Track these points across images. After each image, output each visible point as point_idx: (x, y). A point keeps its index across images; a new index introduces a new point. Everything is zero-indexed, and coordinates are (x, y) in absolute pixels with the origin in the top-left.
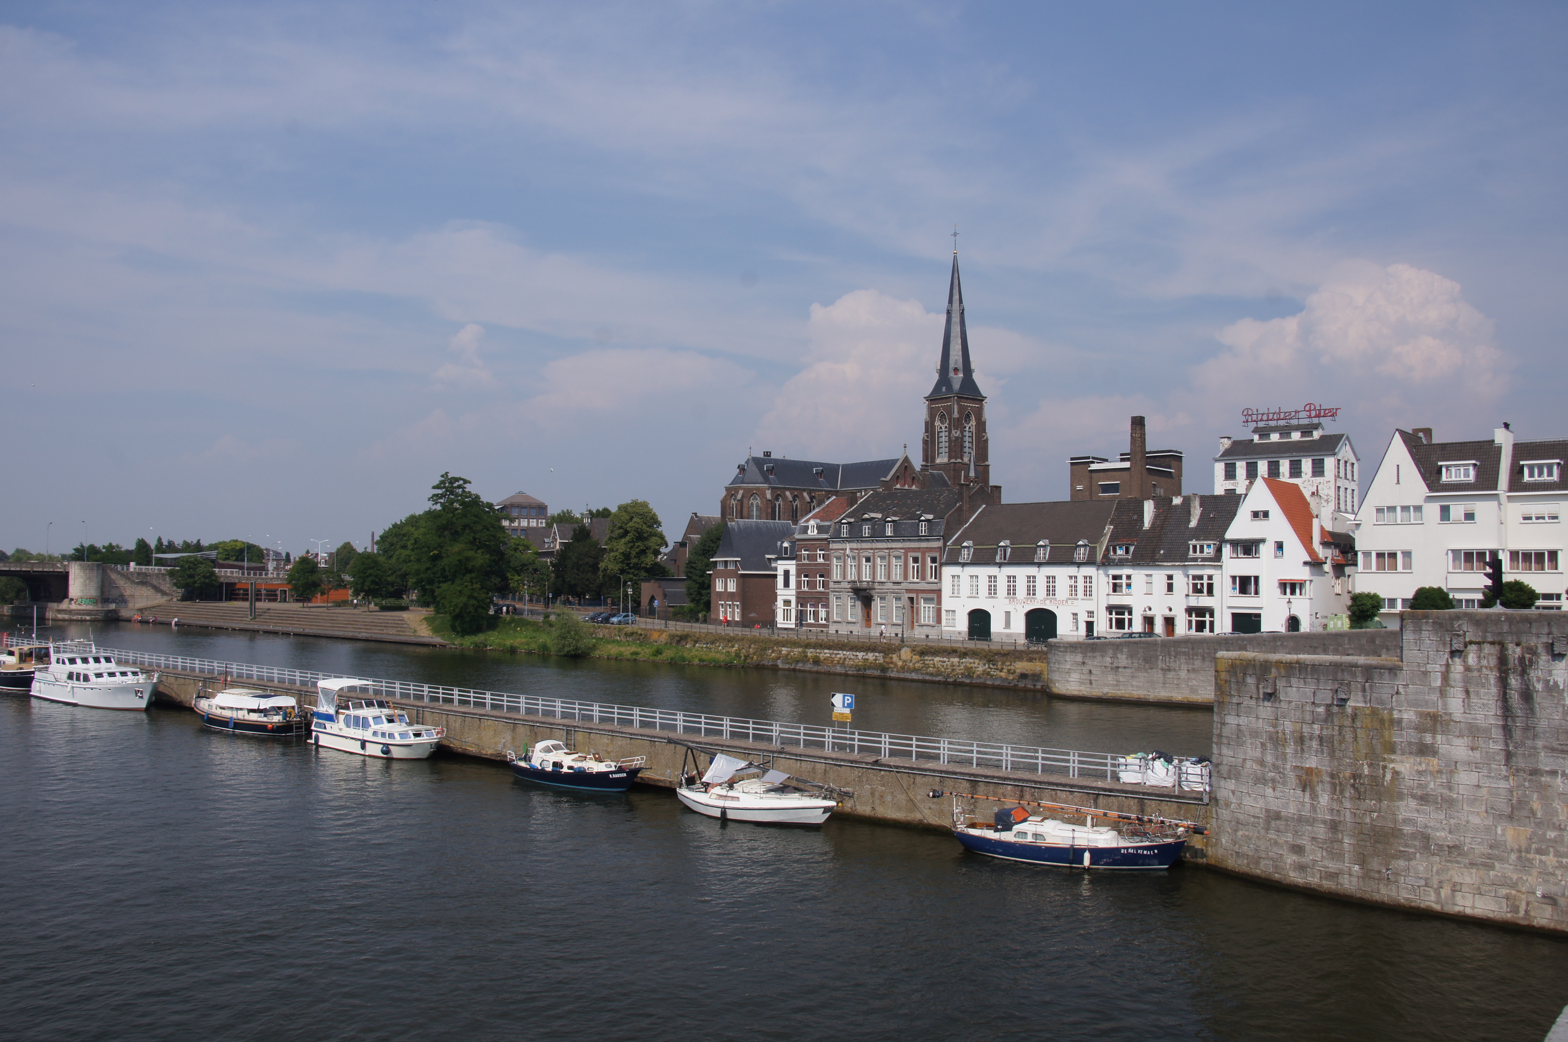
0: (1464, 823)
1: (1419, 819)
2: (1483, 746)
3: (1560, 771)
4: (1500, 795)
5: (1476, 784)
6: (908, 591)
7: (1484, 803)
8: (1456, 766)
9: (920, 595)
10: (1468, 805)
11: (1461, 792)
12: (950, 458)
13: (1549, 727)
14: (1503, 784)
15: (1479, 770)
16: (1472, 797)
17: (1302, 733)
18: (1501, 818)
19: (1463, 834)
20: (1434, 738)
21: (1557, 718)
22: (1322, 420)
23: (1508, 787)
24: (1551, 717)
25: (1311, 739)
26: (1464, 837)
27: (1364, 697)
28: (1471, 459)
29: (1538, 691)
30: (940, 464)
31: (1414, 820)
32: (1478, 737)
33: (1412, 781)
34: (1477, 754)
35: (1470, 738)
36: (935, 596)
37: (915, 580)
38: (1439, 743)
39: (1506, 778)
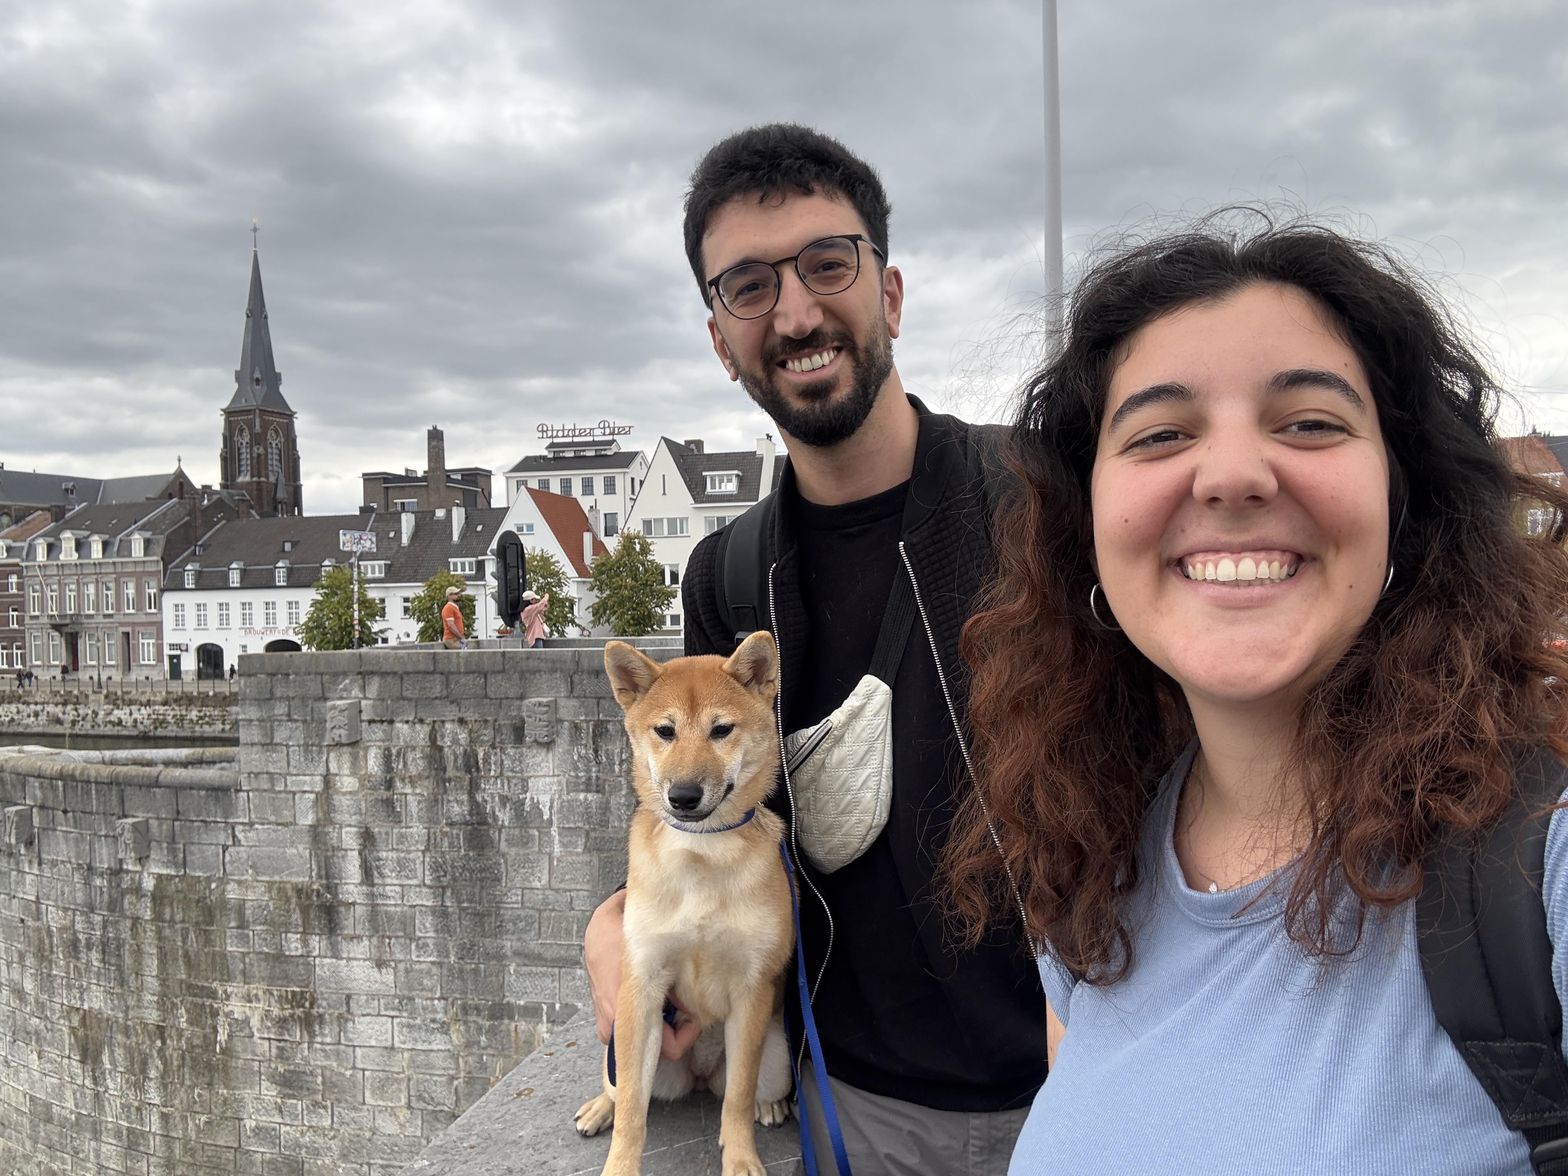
0: (368, 1134)
1: (284, 1129)
2: (400, 956)
3: (545, 1007)
4: (433, 1068)
5: (389, 1044)
6: (122, 624)
7: (404, 1086)
8: (348, 1004)
9: (137, 629)
10: (373, 1093)
11: (360, 1065)
12: (252, 476)
13: (523, 907)
14: (438, 1043)
15: (393, 1013)
16: (381, 1074)
17: (75, 933)
18: (436, 1119)
19: (367, 1160)
20: (305, 943)
21: (538, 885)
22: (615, 437)
23: (449, 1047)
24: (527, 885)
25: (89, 947)
26: (369, 1164)
27: (173, 851)
28: (734, 469)
29: (503, 826)
30: (242, 483)
31: (274, 1129)
32: (390, 938)
33: (266, 1043)
34: (388, 976)
35: (375, 940)
36: (154, 630)
37: (132, 611)
38: (316, 953)
39: (444, 1028)
